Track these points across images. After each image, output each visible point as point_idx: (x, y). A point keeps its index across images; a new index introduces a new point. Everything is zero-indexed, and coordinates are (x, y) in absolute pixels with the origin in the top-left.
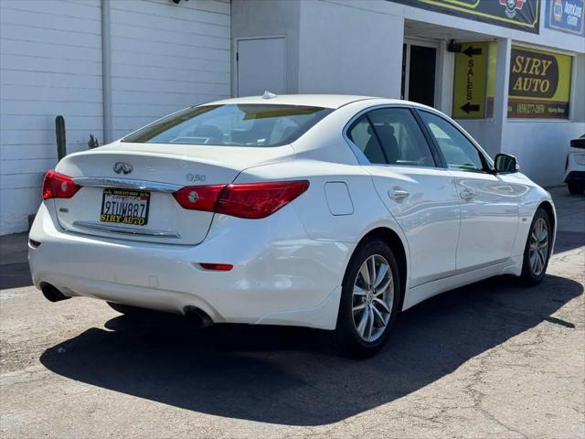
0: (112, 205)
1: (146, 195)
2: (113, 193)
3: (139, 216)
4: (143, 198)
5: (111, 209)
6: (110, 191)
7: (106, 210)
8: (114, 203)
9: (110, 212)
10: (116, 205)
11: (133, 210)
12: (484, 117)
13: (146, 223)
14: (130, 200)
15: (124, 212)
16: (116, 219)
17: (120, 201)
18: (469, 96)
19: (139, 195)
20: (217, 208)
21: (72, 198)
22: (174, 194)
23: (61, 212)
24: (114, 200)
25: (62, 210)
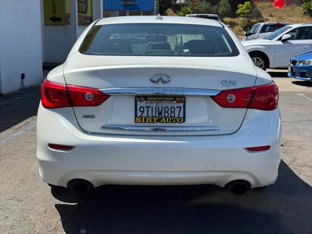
0: (146, 109)
1: (181, 99)
2: (146, 100)
3: (177, 115)
4: (178, 102)
5: (145, 112)
6: (138, 98)
7: (139, 114)
8: (148, 107)
9: (145, 114)
10: (150, 109)
11: (169, 112)
12: (65, 25)
13: (184, 121)
14: (164, 104)
15: (160, 113)
16: (153, 120)
17: (154, 105)
18: (55, 12)
19: (174, 100)
20: (250, 105)
21: (100, 106)
22: (213, 97)
23: (84, 118)
24: (148, 105)
25: (87, 117)
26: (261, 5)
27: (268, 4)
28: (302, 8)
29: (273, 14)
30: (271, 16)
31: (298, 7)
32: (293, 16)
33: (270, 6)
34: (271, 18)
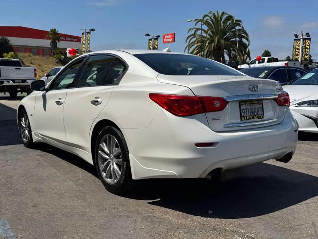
0: (246, 110)
1: (260, 102)
2: (245, 104)
3: (260, 113)
4: (260, 104)
5: (246, 112)
6: (241, 103)
7: (243, 114)
8: (246, 109)
9: (246, 115)
10: (248, 110)
11: (257, 111)
13: (264, 116)
14: (254, 106)
15: (253, 113)
16: (250, 118)
17: (249, 107)
19: (258, 103)
21: (224, 110)
22: (275, 99)
23: (213, 121)
24: (246, 107)
25: (215, 119)
26: (22, 55)
27: (27, 54)
28: (54, 59)
29: (33, 62)
30: (32, 63)
31: (51, 57)
32: (49, 64)
33: (29, 56)
34: (31, 65)
